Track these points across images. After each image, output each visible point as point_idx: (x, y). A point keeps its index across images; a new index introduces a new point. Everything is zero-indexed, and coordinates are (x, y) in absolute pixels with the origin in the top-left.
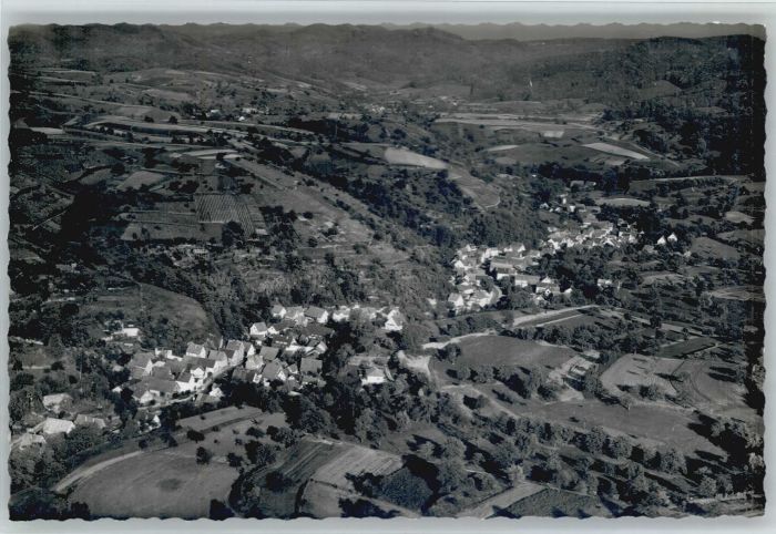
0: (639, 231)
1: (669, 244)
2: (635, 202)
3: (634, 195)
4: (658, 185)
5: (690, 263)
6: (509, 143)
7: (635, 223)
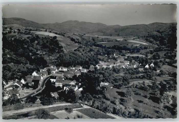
0: (140, 64)
1: (150, 68)
2: (140, 56)
3: (141, 54)
4: (150, 51)
5: (159, 75)
6: (105, 41)
7: (138, 62)
